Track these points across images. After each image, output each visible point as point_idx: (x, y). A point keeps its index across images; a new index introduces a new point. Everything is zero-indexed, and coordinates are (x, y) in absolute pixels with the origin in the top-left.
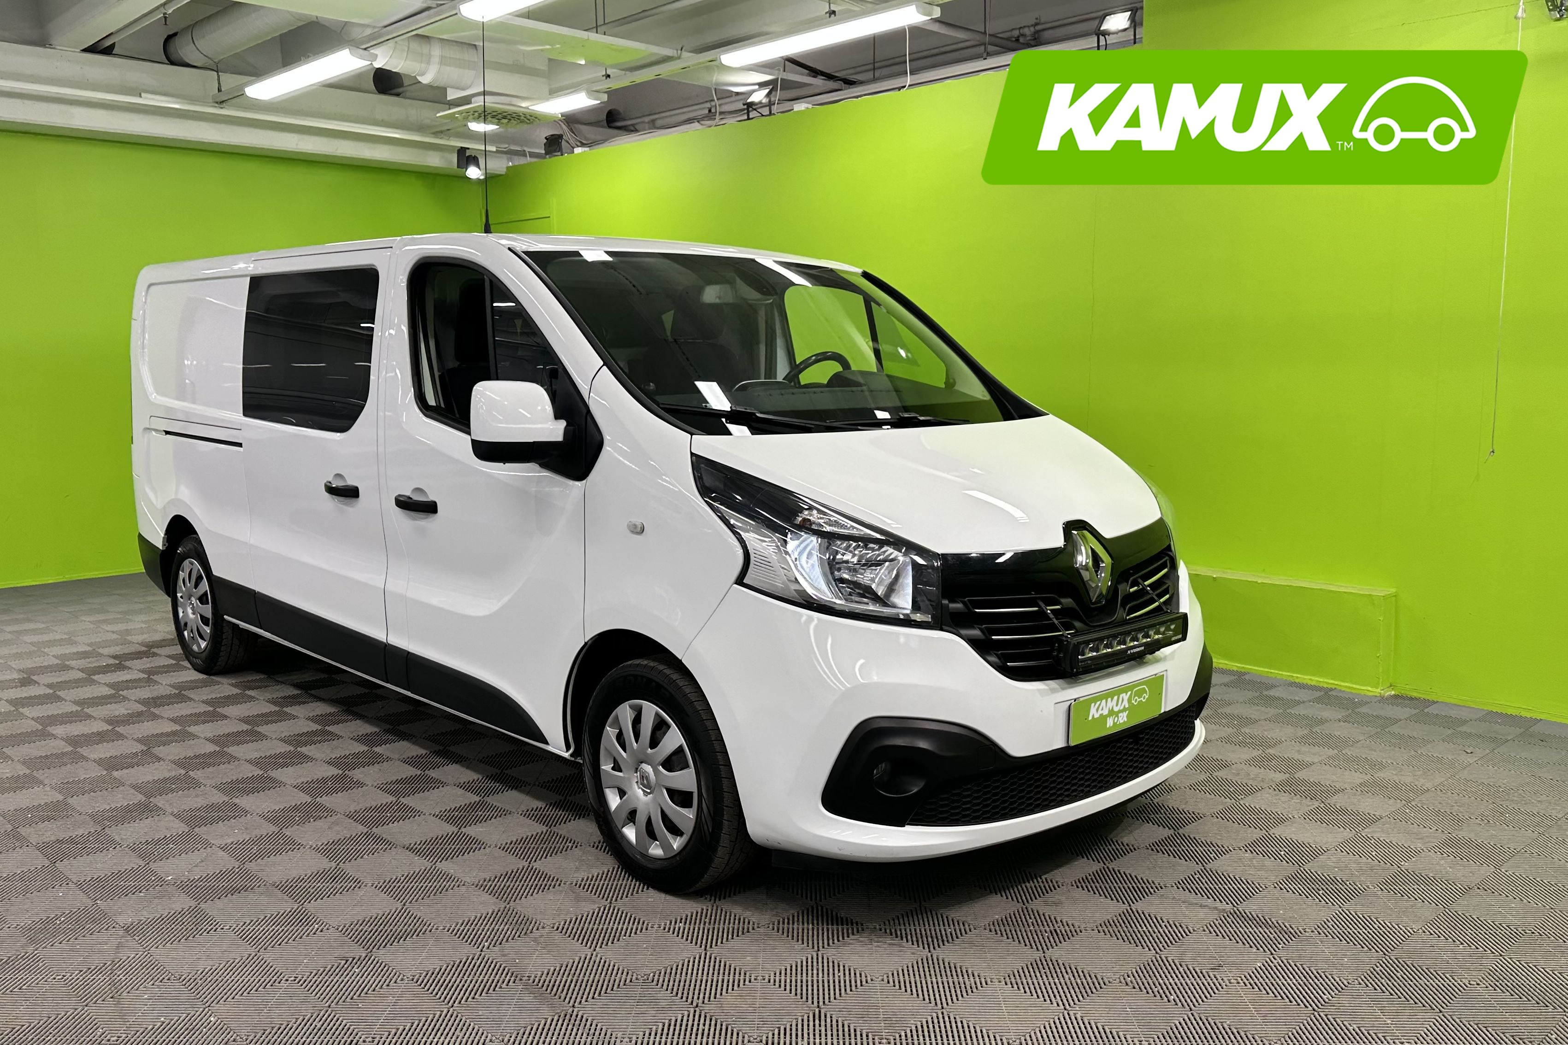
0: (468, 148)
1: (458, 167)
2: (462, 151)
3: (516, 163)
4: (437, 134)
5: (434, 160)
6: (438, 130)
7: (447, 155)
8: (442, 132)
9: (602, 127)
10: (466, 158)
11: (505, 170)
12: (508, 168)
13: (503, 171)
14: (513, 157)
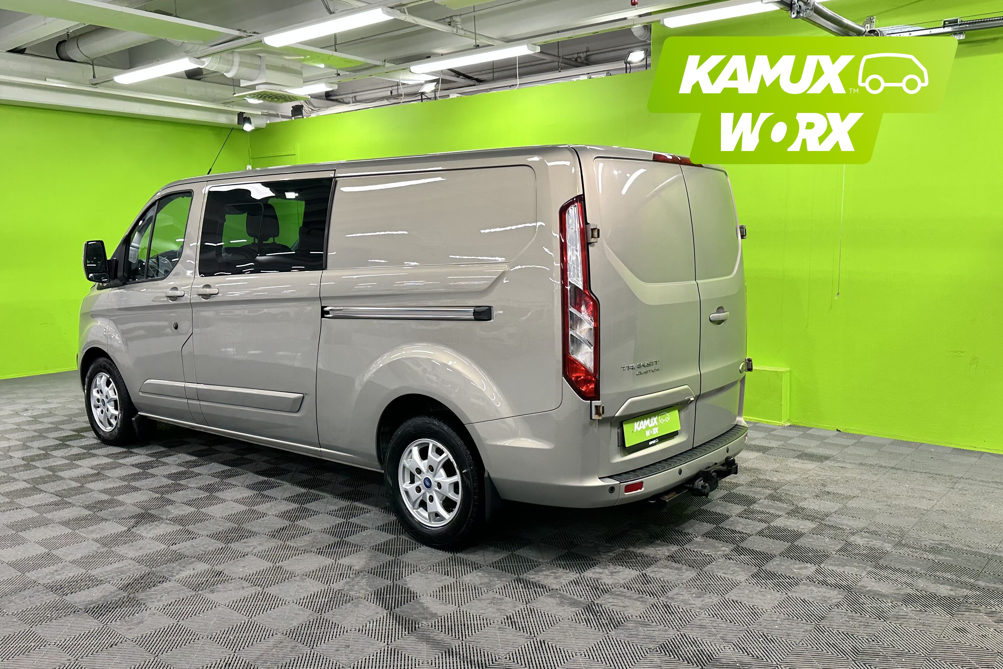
0: (245, 113)
1: (238, 123)
2: (240, 115)
3: (272, 122)
4: (225, 104)
5: (222, 119)
6: (227, 101)
7: (230, 116)
8: (228, 103)
9: (323, 99)
10: (243, 119)
11: (265, 125)
12: (267, 124)
13: (264, 126)
14: (270, 117)
